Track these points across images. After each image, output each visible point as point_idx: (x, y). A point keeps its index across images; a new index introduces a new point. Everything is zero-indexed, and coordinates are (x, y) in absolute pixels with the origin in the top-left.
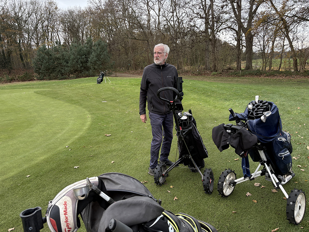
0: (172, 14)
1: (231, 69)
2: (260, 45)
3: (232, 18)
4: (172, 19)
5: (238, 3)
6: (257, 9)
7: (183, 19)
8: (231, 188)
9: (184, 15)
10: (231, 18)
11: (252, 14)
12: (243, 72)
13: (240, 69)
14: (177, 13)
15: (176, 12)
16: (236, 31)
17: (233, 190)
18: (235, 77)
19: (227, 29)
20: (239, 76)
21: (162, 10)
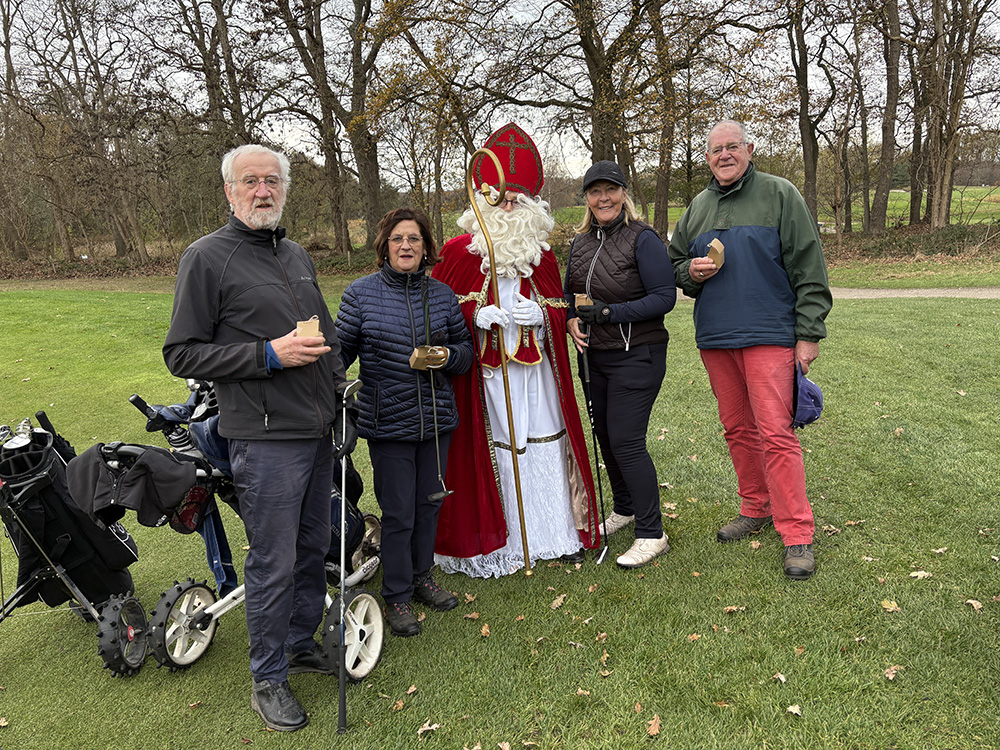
0: (66, 43)
1: (321, 249)
2: (405, 168)
3: (297, 79)
4: (69, 60)
5: (309, 32)
6: (373, 55)
7: (116, 65)
8: (203, 639)
9: (118, 49)
10: (294, 76)
11: (362, 69)
12: (357, 257)
13: (349, 248)
14: (84, 42)
15: (82, 37)
16: (315, 120)
17: (211, 643)
18: (334, 274)
19: (286, 112)
20: (346, 272)
21: (17, 21)
